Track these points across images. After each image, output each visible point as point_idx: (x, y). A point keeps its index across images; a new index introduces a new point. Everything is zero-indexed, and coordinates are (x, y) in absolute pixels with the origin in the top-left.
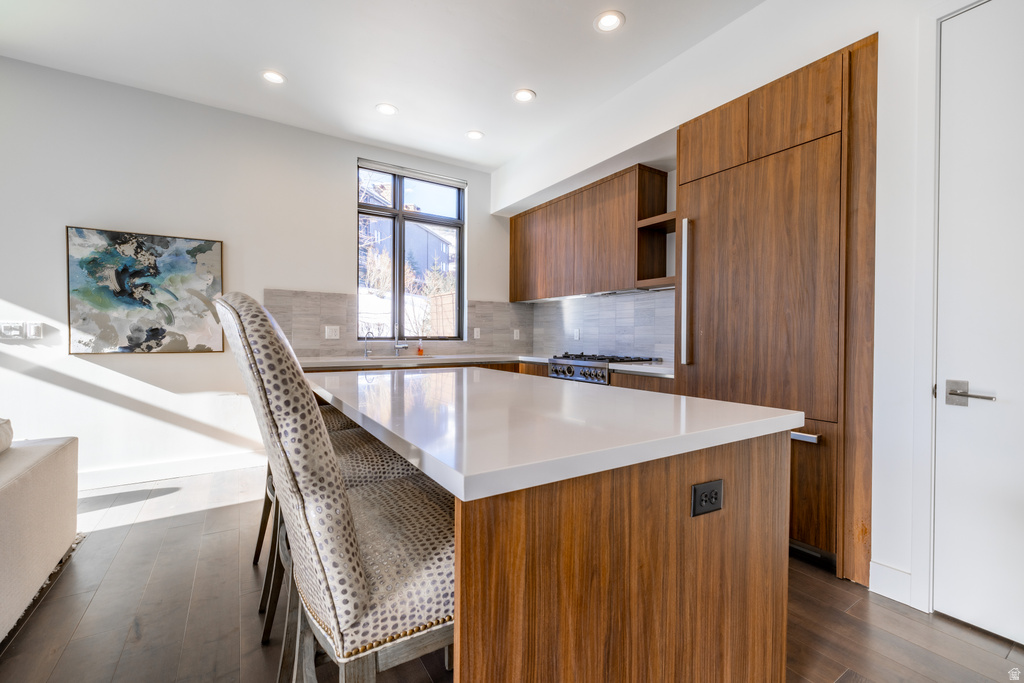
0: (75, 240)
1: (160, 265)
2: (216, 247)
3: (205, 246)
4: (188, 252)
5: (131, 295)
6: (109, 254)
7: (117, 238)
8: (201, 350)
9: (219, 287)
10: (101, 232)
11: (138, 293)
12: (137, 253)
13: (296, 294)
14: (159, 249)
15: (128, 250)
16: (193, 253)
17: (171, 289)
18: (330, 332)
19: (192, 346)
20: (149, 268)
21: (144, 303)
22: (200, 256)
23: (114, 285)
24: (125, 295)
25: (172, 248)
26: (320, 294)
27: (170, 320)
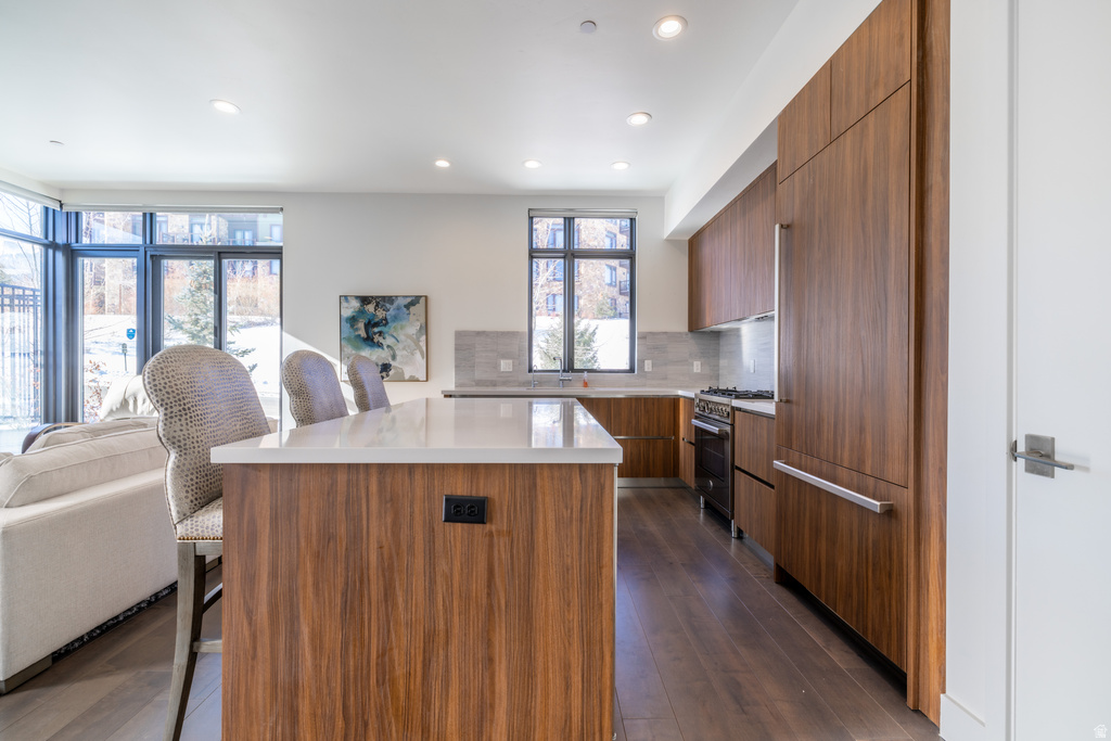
0: (344, 304)
1: (388, 317)
2: (422, 300)
3: (415, 301)
4: (405, 306)
5: (372, 340)
6: (361, 312)
7: (365, 300)
8: (413, 380)
9: (424, 331)
10: (357, 297)
11: (377, 338)
12: (376, 310)
13: (478, 333)
14: (388, 305)
15: (370, 308)
16: (408, 306)
17: (395, 334)
18: (505, 365)
19: (407, 377)
20: (382, 320)
21: (380, 345)
22: (412, 309)
23: (363, 333)
24: (369, 341)
25: (395, 304)
26: (497, 333)
27: (394, 357)
